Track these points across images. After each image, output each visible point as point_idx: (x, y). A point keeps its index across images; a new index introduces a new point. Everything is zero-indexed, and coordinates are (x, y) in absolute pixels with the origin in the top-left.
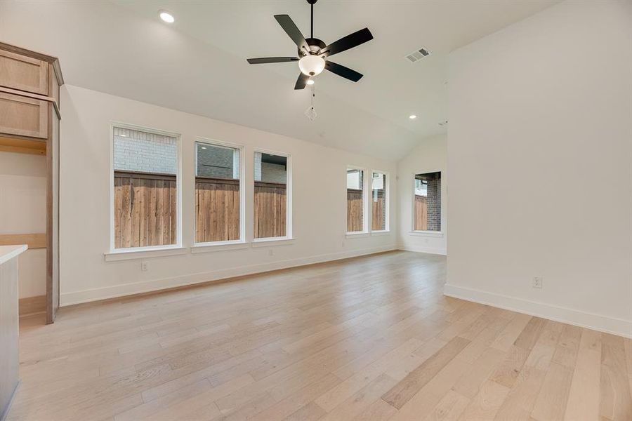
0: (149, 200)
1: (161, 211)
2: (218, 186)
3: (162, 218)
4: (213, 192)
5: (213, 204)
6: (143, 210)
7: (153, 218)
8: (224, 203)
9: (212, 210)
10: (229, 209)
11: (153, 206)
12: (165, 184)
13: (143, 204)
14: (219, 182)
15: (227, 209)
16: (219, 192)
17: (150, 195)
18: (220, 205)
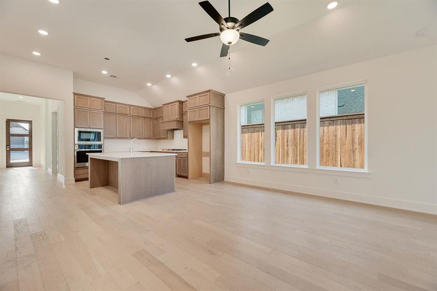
0: (284, 137)
1: (290, 143)
2: (330, 122)
3: (290, 148)
4: (326, 128)
5: (326, 138)
6: (281, 143)
7: (286, 148)
8: (336, 136)
9: (325, 142)
10: (341, 140)
11: (285, 140)
12: (292, 127)
13: (281, 140)
14: (331, 119)
15: (339, 141)
16: (332, 128)
17: (284, 134)
18: (331, 137)
